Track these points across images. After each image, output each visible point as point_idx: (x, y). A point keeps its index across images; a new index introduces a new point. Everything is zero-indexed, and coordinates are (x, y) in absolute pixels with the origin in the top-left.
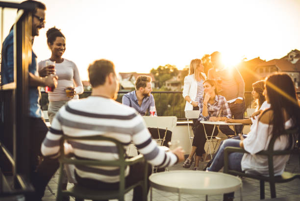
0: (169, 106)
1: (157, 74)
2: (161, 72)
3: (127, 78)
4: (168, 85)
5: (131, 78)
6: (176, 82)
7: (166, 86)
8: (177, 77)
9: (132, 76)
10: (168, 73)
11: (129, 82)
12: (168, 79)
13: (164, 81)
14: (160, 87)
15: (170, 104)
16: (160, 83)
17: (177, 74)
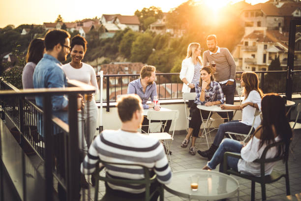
0: (154, 50)
1: (142, 16)
2: (146, 14)
3: (111, 20)
4: (153, 28)
5: (115, 20)
6: (161, 25)
7: (151, 30)
8: (162, 20)
9: (116, 18)
10: (153, 16)
11: (114, 25)
12: (152, 22)
13: (149, 24)
14: (145, 30)
15: (155, 48)
16: (145, 27)
17: (162, 17)
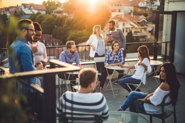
0: (56, 26)
1: (47, 5)
2: (50, 4)
3: (27, 7)
5: (30, 7)
9: (31, 6)
10: (54, 5)
11: (29, 10)
12: (54, 9)
17: (60, 6)
